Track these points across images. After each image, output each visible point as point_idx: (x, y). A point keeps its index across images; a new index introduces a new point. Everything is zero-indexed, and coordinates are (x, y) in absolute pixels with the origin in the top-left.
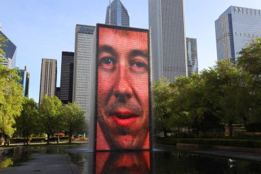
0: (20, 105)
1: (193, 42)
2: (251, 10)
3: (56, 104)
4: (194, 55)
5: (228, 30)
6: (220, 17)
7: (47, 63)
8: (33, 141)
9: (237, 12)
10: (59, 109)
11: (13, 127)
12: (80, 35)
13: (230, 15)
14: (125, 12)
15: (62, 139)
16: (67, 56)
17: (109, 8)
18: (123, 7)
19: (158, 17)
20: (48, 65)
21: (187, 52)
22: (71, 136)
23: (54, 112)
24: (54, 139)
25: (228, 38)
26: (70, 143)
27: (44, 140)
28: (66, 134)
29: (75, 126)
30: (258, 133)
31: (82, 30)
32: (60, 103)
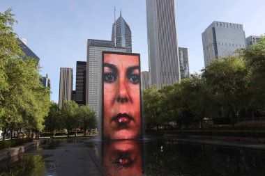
0: (48, 108)
1: (185, 51)
2: (227, 24)
3: (74, 106)
4: (186, 61)
5: (212, 41)
6: (206, 30)
7: (64, 71)
8: (57, 134)
9: (219, 26)
10: (76, 110)
11: (43, 124)
12: (91, 48)
13: (214, 29)
14: (127, 27)
15: (79, 133)
16: (80, 65)
17: (114, 25)
18: (126, 24)
19: (155, 31)
20: (65, 73)
21: (180, 59)
22: (85, 131)
23: (73, 113)
24: (72, 133)
25: (213, 47)
26: (85, 136)
27: (65, 134)
28: (81, 129)
29: (89, 123)
30: (220, 126)
31: (92, 43)
32: (77, 105)
